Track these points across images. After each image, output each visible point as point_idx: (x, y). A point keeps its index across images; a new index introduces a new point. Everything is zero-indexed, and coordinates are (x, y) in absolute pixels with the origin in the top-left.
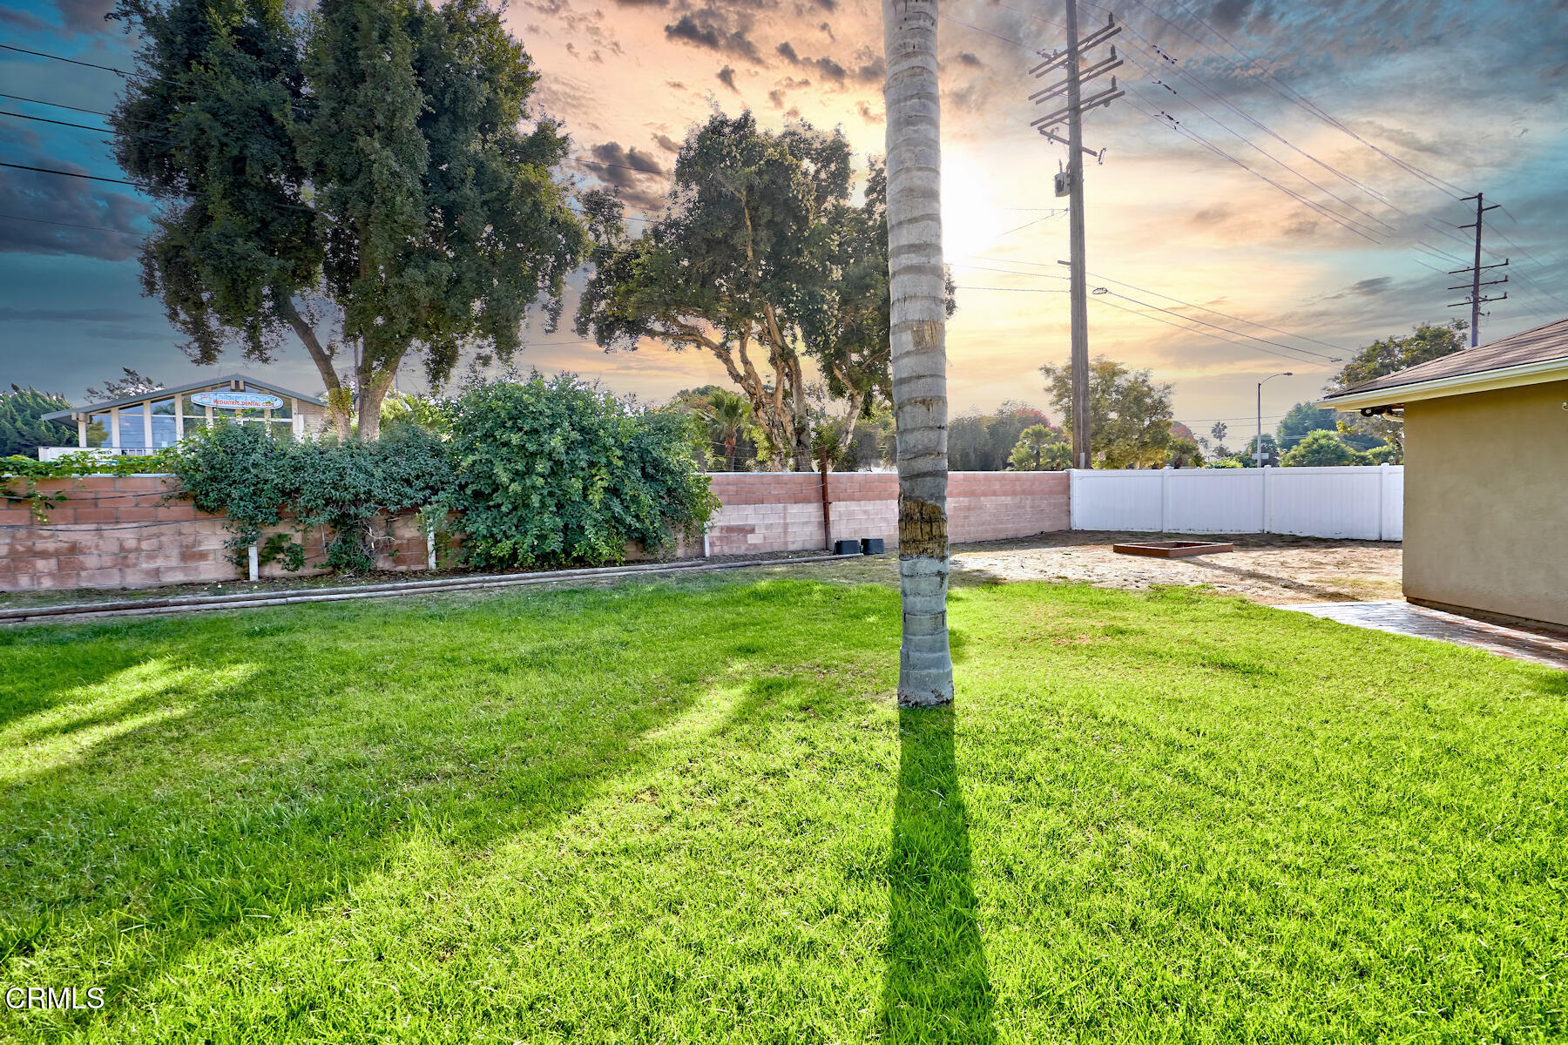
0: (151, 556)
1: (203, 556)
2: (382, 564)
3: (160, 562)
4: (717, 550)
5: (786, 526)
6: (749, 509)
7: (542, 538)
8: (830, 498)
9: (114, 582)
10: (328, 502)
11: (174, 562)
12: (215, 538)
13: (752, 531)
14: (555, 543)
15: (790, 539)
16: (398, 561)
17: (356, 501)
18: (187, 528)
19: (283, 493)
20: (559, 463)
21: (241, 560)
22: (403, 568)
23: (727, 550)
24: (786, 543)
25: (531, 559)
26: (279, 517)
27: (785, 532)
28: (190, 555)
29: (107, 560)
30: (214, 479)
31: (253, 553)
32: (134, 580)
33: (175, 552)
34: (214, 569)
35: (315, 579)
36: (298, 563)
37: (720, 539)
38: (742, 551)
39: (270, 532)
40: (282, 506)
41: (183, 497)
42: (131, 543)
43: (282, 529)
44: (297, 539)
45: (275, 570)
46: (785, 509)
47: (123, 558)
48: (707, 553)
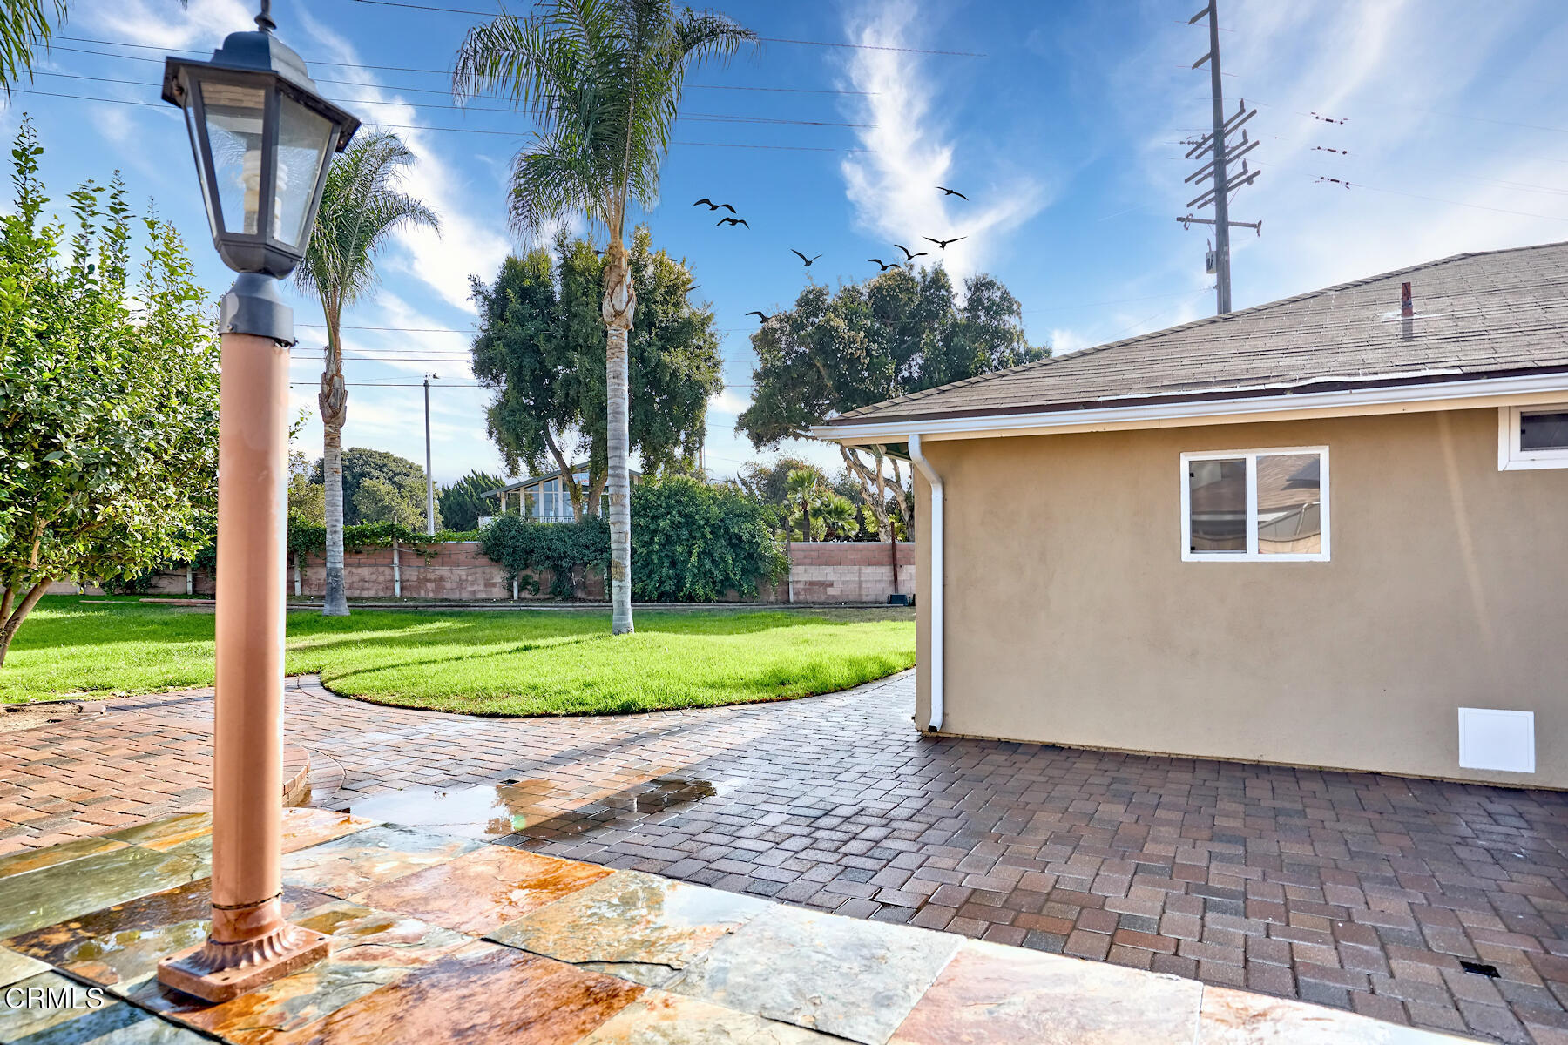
0: (472, 585)
1: (494, 585)
2: (580, 594)
3: (476, 587)
4: (801, 598)
5: (860, 583)
6: (829, 569)
7: (661, 583)
8: (899, 563)
9: (456, 596)
10: (548, 558)
11: (482, 588)
12: (499, 576)
13: (831, 585)
14: (669, 586)
15: (864, 592)
16: (589, 593)
17: (561, 558)
18: (487, 570)
19: (527, 553)
20: (671, 536)
21: (510, 589)
22: (591, 598)
23: (809, 598)
24: (860, 595)
25: (655, 595)
26: (526, 566)
27: (860, 587)
28: (489, 584)
29: (455, 585)
30: (497, 545)
31: (515, 584)
32: (465, 596)
33: (482, 582)
34: (498, 593)
35: (544, 600)
36: (537, 591)
37: (804, 590)
38: (823, 598)
39: (523, 573)
40: (526, 560)
41: (485, 554)
42: (464, 577)
43: (528, 572)
44: (536, 578)
45: (525, 594)
46: (860, 569)
47: (461, 584)
48: (792, 599)
